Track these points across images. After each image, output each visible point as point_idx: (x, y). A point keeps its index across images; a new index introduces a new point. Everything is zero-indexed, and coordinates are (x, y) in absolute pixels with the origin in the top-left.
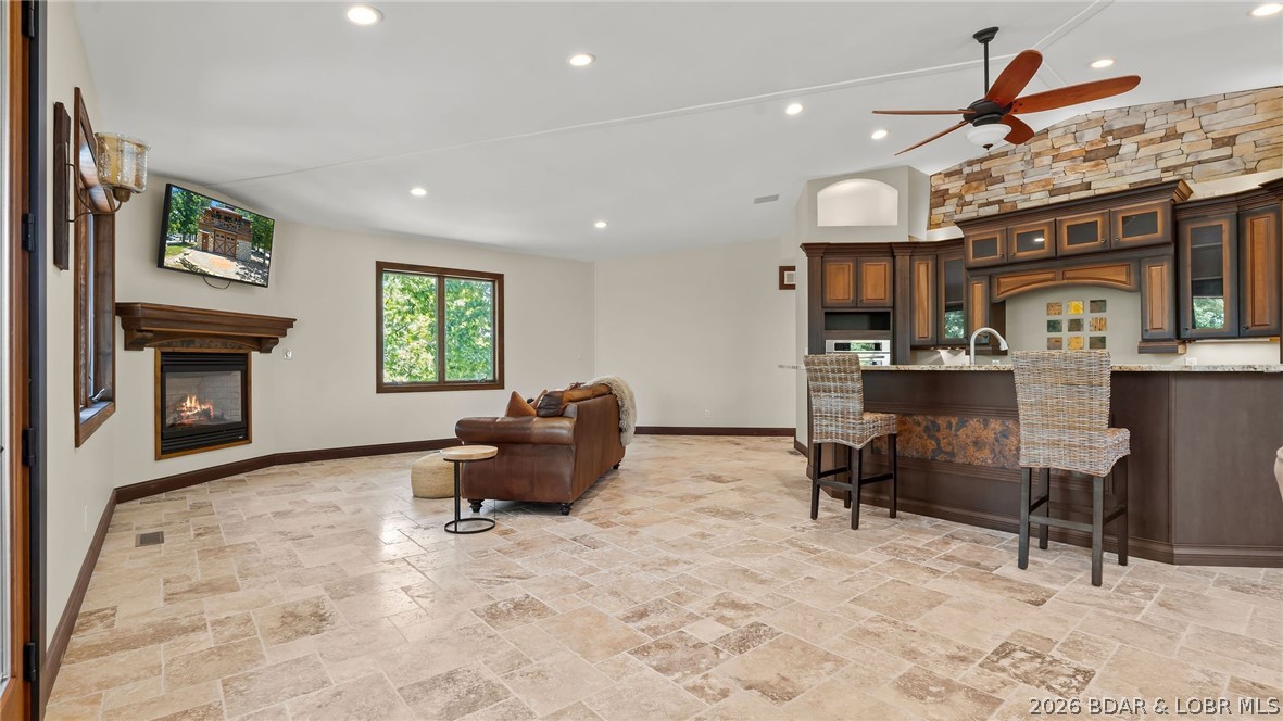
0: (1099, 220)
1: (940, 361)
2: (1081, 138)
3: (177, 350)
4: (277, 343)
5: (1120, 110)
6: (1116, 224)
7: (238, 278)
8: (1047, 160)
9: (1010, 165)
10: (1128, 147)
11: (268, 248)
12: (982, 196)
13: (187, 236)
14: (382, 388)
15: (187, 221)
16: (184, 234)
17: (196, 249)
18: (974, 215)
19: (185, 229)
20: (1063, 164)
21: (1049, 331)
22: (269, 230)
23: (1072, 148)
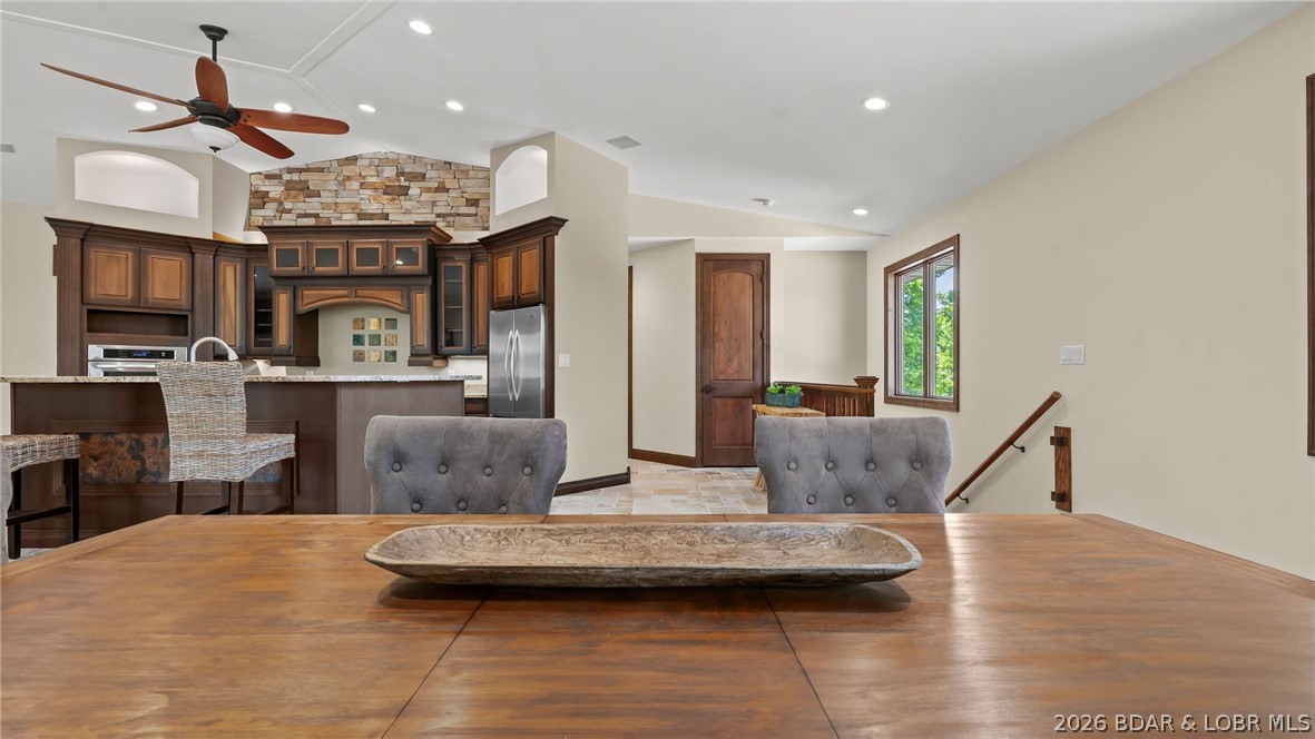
0: (379, 246)
1: (257, 371)
2: (382, 172)
5: (409, 156)
6: (392, 251)
8: (355, 185)
9: (325, 181)
10: (414, 191)
12: (301, 207)
18: (293, 224)
20: (369, 192)
21: (354, 344)
23: (374, 179)
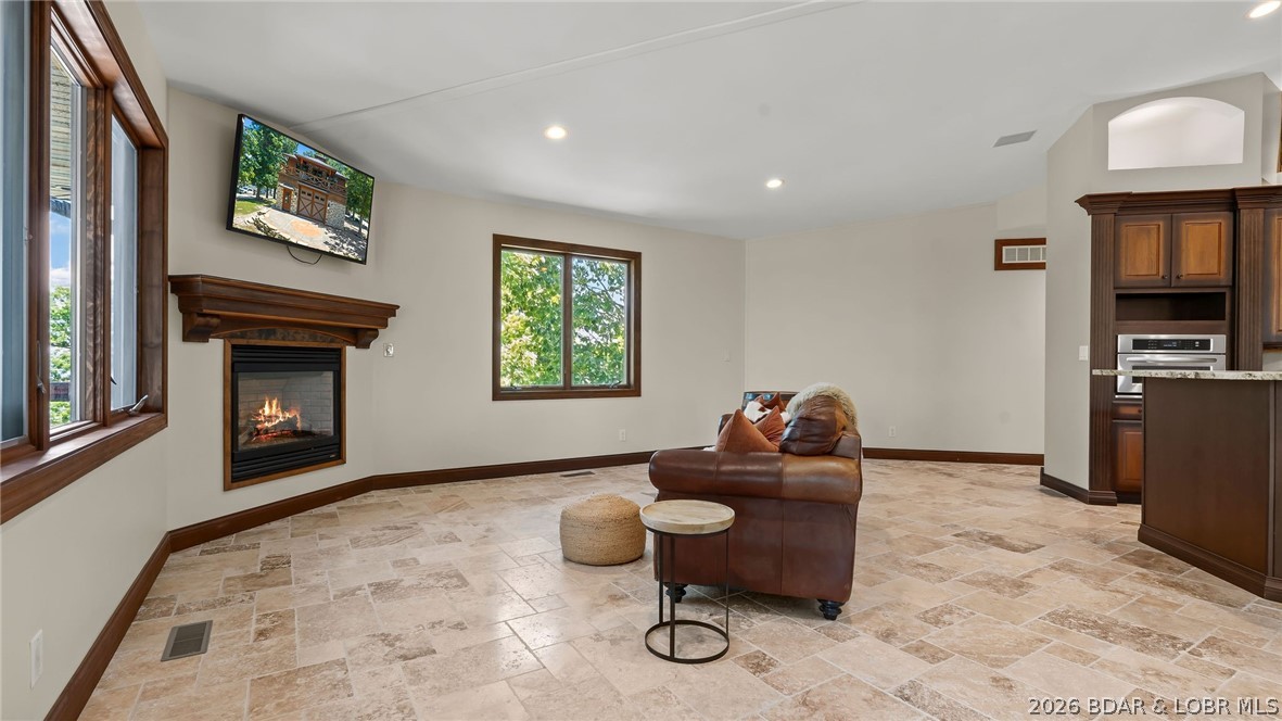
3: (253, 342)
4: (376, 336)
7: (327, 249)
11: (366, 214)
13: (262, 190)
14: (499, 394)
15: (263, 170)
16: (260, 186)
17: (275, 207)
19: (261, 178)
22: (368, 192)
